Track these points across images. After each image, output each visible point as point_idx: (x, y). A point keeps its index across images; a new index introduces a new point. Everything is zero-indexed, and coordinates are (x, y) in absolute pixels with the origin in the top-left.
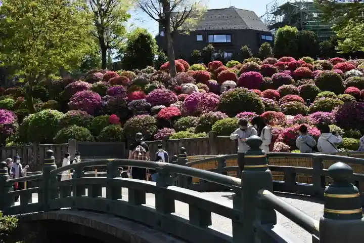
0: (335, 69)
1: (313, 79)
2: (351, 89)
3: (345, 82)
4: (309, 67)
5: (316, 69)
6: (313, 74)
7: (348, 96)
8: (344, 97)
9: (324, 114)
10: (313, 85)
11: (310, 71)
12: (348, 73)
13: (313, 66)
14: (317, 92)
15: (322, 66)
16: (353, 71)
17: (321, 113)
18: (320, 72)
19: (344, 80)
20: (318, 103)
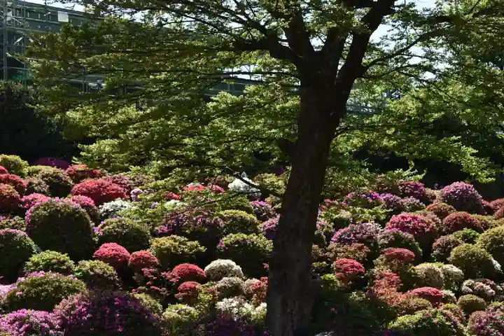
0: (77, 194)
1: (23, 216)
2: (109, 248)
3: (98, 231)
4: (15, 183)
5: (31, 189)
6: (24, 203)
7: (101, 267)
8: (92, 269)
9: (37, 316)
10: (21, 233)
11: (16, 194)
12: (107, 206)
13: (25, 182)
14: (30, 252)
15: (47, 183)
16: (118, 202)
17: (29, 312)
18: (41, 199)
19: (96, 226)
20: (27, 284)
